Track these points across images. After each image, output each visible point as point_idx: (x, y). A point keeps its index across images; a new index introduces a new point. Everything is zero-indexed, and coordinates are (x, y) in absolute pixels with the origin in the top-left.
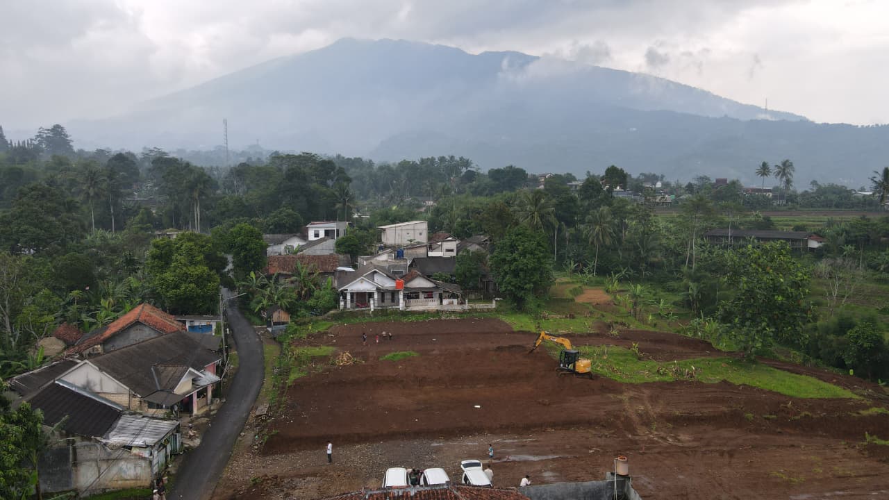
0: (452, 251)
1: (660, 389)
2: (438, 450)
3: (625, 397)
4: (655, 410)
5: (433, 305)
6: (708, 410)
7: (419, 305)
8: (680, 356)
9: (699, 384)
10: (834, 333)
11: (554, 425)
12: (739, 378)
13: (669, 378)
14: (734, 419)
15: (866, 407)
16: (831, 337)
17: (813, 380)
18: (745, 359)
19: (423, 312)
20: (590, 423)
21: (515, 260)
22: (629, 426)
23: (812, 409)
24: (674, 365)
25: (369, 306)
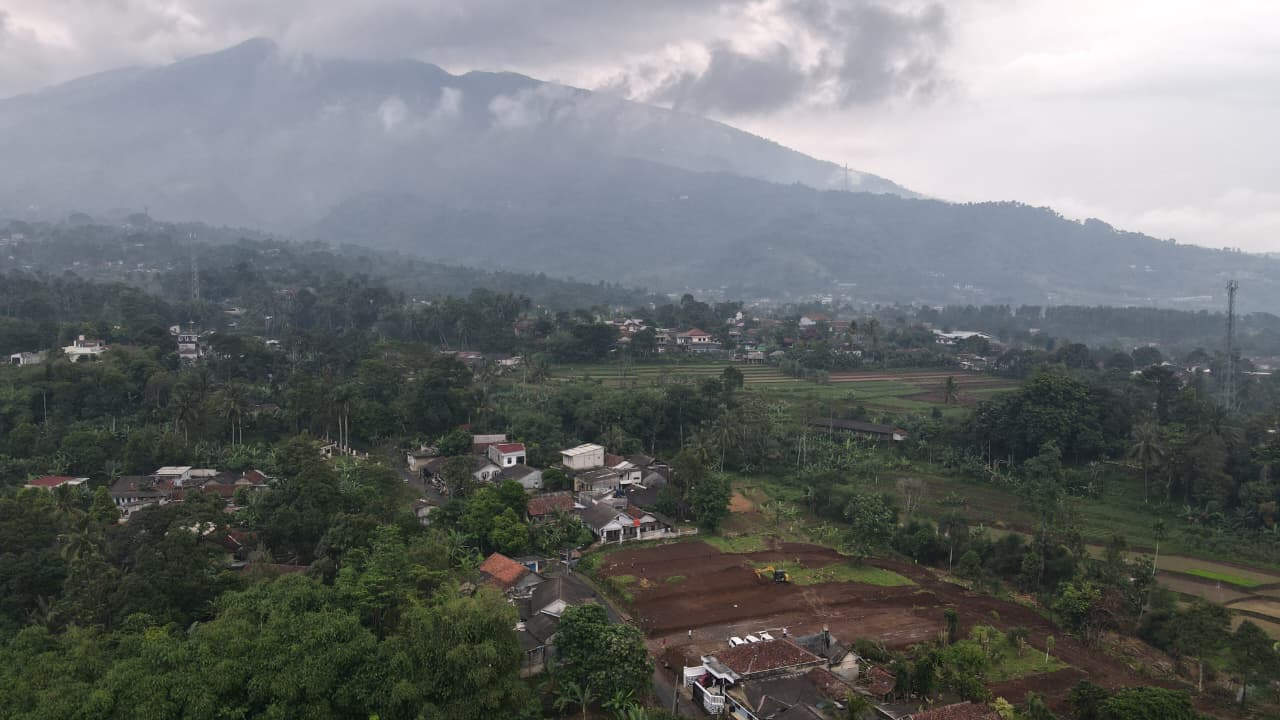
0: (638, 478)
1: (820, 587)
2: (733, 629)
3: (804, 594)
4: (822, 600)
5: (658, 534)
6: (845, 599)
7: (650, 535)
8: (822, 564)
9: (839, 584)
10: (908, 533)
11: (777, 613)
12: (857, 576)
13: (822, 580)
14: (858, 602)
15: (917, 590)
16: (906, 536)
17: (893, 574)
18: (857, 563)
19: (652, 540)
20: (794, 610)
21: (711, 501)
22: (811, 610)
23: (893, 593)
24: (822, 570)
25: (618, 538)
